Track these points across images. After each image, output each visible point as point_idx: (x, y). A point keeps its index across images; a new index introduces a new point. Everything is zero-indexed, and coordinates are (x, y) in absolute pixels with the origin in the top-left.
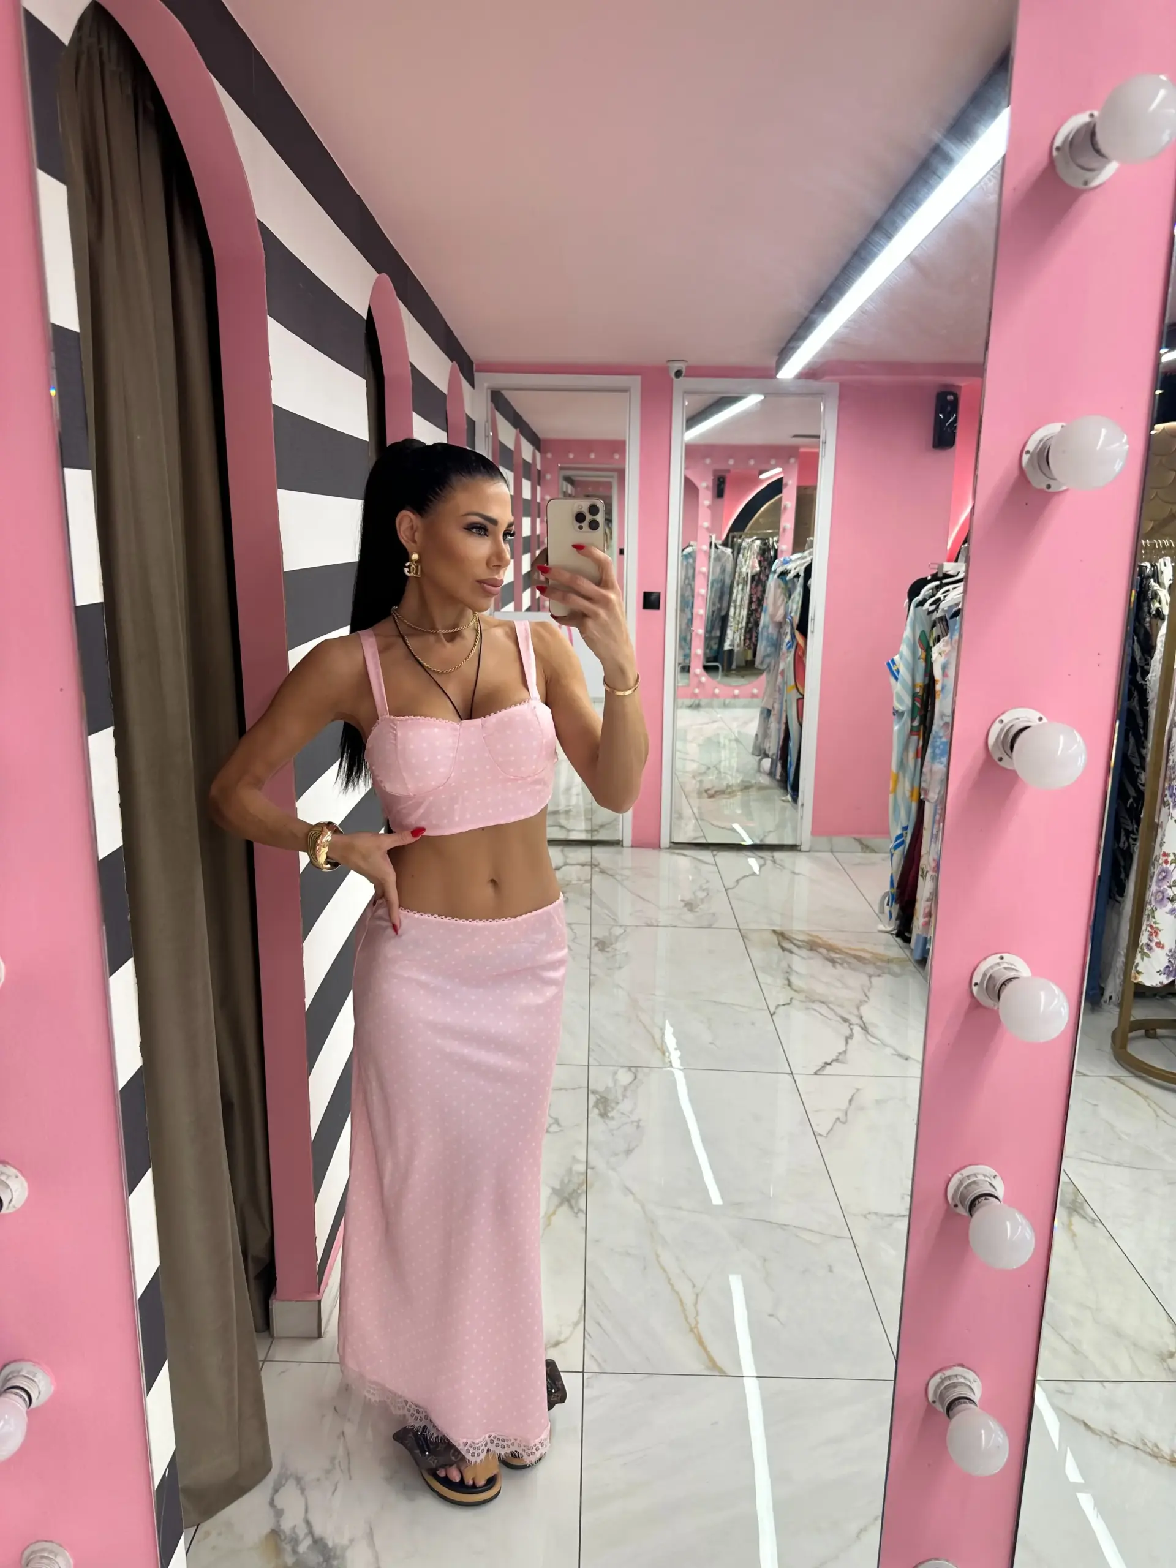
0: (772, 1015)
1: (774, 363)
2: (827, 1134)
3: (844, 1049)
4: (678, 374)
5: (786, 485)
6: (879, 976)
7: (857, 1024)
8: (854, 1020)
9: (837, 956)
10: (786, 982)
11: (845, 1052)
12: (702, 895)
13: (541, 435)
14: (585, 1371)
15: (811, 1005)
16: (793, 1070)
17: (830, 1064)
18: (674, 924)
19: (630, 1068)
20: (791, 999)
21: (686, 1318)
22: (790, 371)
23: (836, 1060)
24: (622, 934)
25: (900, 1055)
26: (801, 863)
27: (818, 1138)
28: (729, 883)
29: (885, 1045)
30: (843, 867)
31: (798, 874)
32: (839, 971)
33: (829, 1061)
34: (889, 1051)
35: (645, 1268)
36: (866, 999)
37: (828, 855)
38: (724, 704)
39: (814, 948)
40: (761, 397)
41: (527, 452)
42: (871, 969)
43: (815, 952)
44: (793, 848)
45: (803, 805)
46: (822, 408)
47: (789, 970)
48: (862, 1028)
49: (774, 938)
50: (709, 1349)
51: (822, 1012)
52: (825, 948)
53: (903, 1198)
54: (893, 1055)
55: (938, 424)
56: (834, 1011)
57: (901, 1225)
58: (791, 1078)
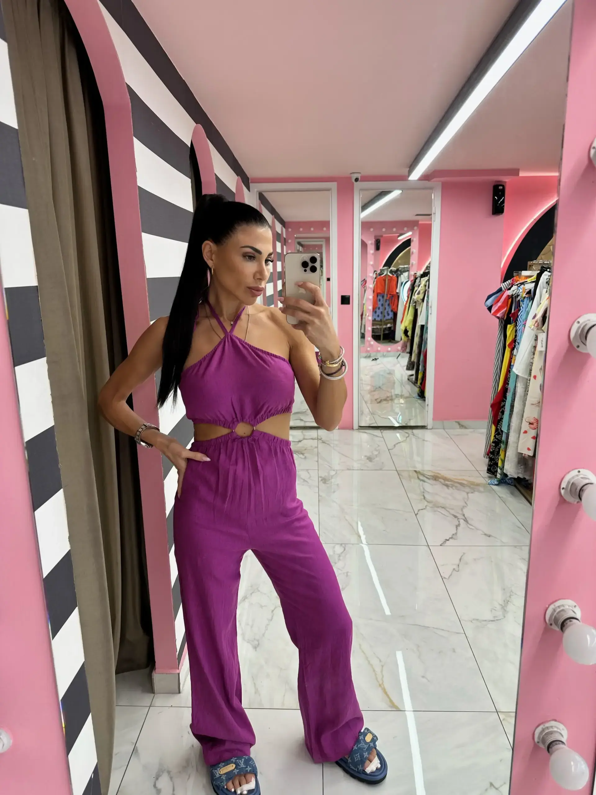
0: (416, 515)
1: (407, 174)
2: (449, 577)
3: (455, 532)
4: (357, 180)
5: (413, 241)
6: (472, 493)
8: (460, 516)
9: (449, 483)
10: (423, 497)
11: (456, 534)
12: (376, 453)
13: (285, 220)
15: (436, 509)
16: (428, 543)
17: (448, 540)
18: (362, 469)
19: (341, 545)
20: (426, 506)
21: (377, 679)
22: (416, 175)
23: (452, 538)
24: (335, 474)
25: (485, 534)
26: (427, 435)
27: (444, 579)
28: (390, 447)
29: (477, 529)
30: (449, 436)
31: (427, 441)
32: (451, 490)
34: (480, 532)
36: (465, 505)
37: (442, 431)
38: (383, 355)
39: (437, 479)
40: (400, 192)
41: (279, 227)
42: (468, 490)
43: (438, 482)
44: (423, 427)
45: (428, 405)
46: (433, 195)
47: (423, 490)
48: (464, 520)
49: (415, 475)
50: (390, 696)
51: (443, 513)
52: (443, 479)
53: (491, 611)
54: (482, 534)
55: (495, 202)
56: (449, 512)
57: (491, 626)
58: (429, 549)
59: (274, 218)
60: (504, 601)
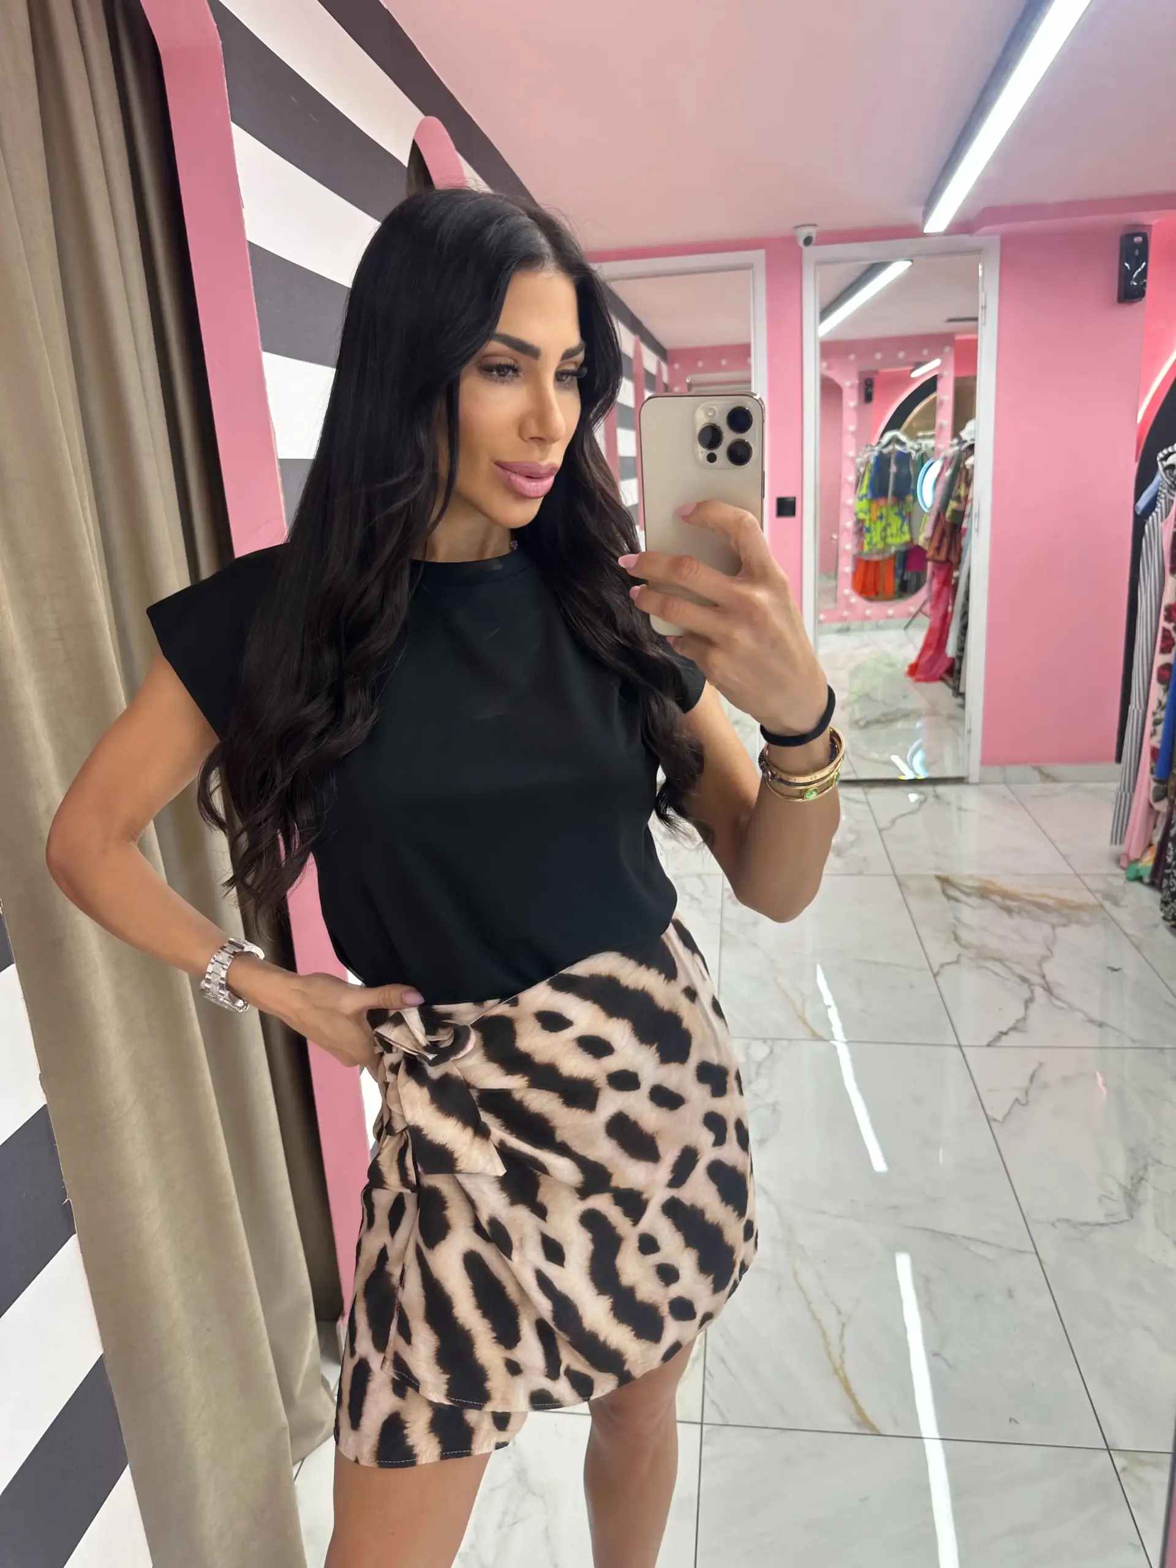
0: (935, 975)
1: (920, 220)
2: (1005, 1118)
3: (1020, 1013)
4: (808, 241)
5: (941, 377)
6: (1064, 926)
7: (1039, 985)
8: (1035, 979)
9: (1014, 904)
10: (952, 936)
11: (1024, 1019)
12: (851, 837)
13: (667, 344)
14: (704, 1422)
15: (984, 964)
16: (960, 1039)
17: (1005, 1034)
19: (765, 1040)
20: (959, 956)
21: (829, 1354)
22: (939, 221)
23: (1014, 1029)
25: (1091, 1021)
26: (969, 797)
27: (993, 1124)
28: (884, 822)
29: (1072, 1008)
30: (1017, 799)
31: (965, 810)
32: (1016, 921)
33: (1005, 1029)
34: (1079, 1016)
35: (779, 1289)
36: (1049, 954)
37: (1002, 788)
38: (877, 624)
39: (985, 895)
40: (909, 264)
41: (650, 361)
42: (1055, 919)
43: (985, 900)
44: (959, 780)
45: (969, 732)
46: (980, 267)
47: (954, 921)
48: (1044, 988)
49: (937, 885)
50: (858, 1398)
51: (997, 972)
52: (999, 895)
53: (1100, 1201)
54: (1083, 1020)
55: (1125, 276)
56: (1010, 969)
57: (1101, 1237)
58: (960, 1052)
59: (639, 340)
60: (1132, 1178)
